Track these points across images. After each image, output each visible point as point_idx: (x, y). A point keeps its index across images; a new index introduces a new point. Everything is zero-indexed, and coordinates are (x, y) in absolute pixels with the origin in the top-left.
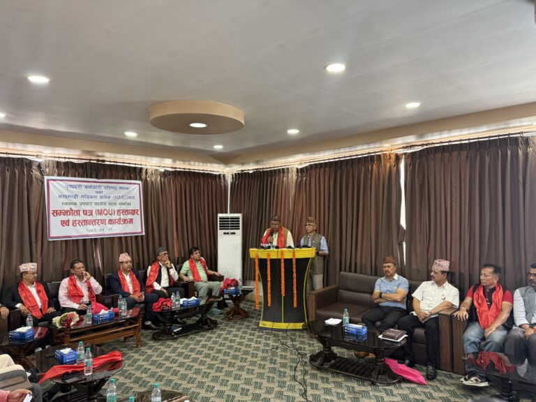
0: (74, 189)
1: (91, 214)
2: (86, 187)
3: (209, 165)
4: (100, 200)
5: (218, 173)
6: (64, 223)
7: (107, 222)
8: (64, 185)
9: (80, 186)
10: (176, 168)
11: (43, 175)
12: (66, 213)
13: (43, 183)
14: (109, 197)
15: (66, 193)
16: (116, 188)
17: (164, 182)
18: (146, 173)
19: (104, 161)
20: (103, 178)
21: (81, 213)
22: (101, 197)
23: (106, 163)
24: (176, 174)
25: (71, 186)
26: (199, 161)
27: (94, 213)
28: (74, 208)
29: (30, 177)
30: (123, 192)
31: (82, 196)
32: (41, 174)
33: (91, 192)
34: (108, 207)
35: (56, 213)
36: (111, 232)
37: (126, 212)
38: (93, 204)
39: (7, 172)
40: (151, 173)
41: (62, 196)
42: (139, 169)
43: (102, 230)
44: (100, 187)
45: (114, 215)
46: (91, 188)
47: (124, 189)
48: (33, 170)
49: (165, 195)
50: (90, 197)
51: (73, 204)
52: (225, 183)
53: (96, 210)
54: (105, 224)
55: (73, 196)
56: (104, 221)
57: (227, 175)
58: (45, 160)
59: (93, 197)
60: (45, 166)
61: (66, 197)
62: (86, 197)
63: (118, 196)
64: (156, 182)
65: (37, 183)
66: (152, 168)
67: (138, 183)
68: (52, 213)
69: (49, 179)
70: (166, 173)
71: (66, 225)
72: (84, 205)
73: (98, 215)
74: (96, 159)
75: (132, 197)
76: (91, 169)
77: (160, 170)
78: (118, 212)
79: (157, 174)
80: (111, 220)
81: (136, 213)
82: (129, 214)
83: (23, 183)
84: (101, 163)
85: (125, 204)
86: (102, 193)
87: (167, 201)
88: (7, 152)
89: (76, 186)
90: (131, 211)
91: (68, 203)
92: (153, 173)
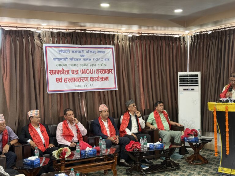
0: (64, 54)
1: (78, 73)
2: (73, 52)
3: (170, 29)
4: (83, 62)
5: (177, 36)
6: (59, 80)
7: (89, 79)
8: (57, 50)
9: (69, 51)
10: (141, 33)
11: (42, 43)
12: (59, 72)
13: (42, 49)
14: (90, 60)
15: (59, 57)
16: (94, 52)
17: (132, 46)
18: (118, 39)
19: (85, 30)
20: (85, 44)
21: (70, 72)
22: (84, 60)
23: (87, 32)
24: (142, 38)
25: (62, 51)
26: (161, 26)
27: (79, 72)
28: (65, 68)
29: (33, 44)
30: (100, 55)
31: (70, 59)
33: (77, 55)
34: (89, 68)
35: (53, 72)
36: (92, 88)
37: (103, 71)
38: (79, 65)
39: (17, 41)
40: (121, 38)
41: (56, 59)
42: (112, 36)
43: (86, 86)
44: (83, 52)
45: (94, 73)
46: (77, 53)
47: (101, 53)
48: (35, 39)
49: (133, 57)
50: (76, 59)
51: (64, 65)
52: (185, 44)
53: (81, 70)
54: (88, 81)
55: (64, 59)
56: (87, 78)
57: (186, 37)
58: (43, 31)
59: (79, 59)
60: (43, 36)
61: (59, 60)
62: (73, 59)
63: (96, 58)
64: (125, 46)
65: (38, 49)
66: (122, 34)
67: (112, 48)
68: (50, 72)
69: (46, 46)
70: (133, 38)
71: (59, 82)
72: (72, 66)
73: (83, 74)
74: (79, 29)
75: (107, 59)
76: (77, 37)
77: (129, 36)
78: (97, 71)
79: (126, 39)
80: (92, 77)
81: (110, 72)
82: (106, 73)
83: (29, 49)
84: (83, 32)
85: (102, 65)
86: (85, 56)
87: (135, 62)
88: (17, 26)
89: (66, 51)
90: (107, 70)
91: (60, 64)
92: (123, 38)
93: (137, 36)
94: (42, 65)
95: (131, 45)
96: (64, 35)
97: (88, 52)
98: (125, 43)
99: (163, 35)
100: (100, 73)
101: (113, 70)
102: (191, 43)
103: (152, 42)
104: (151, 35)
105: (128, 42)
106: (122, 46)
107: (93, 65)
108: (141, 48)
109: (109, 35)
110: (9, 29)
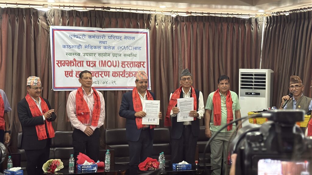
0: (78, 39)
4: (102, 50)
8: (68, 35)
10: (191, 13)
11: (48, 25)
12: (69, 63)
13: (49, 33)
14: (114, 48)
15: (71, 44)
16: (120, 38)
17: (176, 30)
18: (155, 20)
19: (109, 8)
20: (108, 27)
21: (85, 64)
22: (105, 48)
23: (111, 10)
24: (192, 20)
25: (75, 36)
27: (97, 64)
28: (78, 58)
29: (36, 26)
30: (127, 42)
31: (86, 47)
32: (47, 23)
33: (95, 42)
34: (112, 59)
35: (62, 63)
37: (133, 64)
38: (97, 55)
39: (16, 22)
40: (160, 20)
41: (67, 46)
42: (147, 16)
43: (105, 82)
44: (104, 37)
45: (118, 66)
46: (95, 38)
47: (129, 39)
48: (39, 20)
49: (176, 45)
50: (93, 47)
51: (77, 54)
52: (258, 29)
53: (100, 61)
54: (109, 76)
55: (77, 47)
56: (108, 73)
57: (260, 19)
58: (50, 9)
59: (97, 47)
60: (51, 16)
61: (70, 47)
62: (90, 47)
63: (122, 46)
64: (166, 30)
65: (43, 33)
66: (162, 14)
67: (146, 32)
68: (57, 63)
69: (54, 29)
70: (178, 19)
71: (69, 76)
72: (88, 55)
73: (102, 66)
74: (101, 6)
75: (138, 47)
76: (96, 17)
77: (172, 16)
78: (122, 63)
79: (167, 20)
80: (115, 72)
81: (142, 66)
82: (135, 67)
83: (31, 33)
84: (106, 11)
85: (131, 55)
86: (106, 43)
87: (179, 53)
88: (16, 3)
89: (80, 35)
90: (137, 63)
91: (72, 53)
92: (163, 20)
93: (183, 17)
94: (47, 54)
95: (174, 29)
96: (78, 14)
97: (111, 37)
98: (166, 26)
99: (225, 16)
100: (126, 66)
101: (146, 62)
102: (266, 27)
103: (207, 24)
104: (206, 15)
105: (170, 25)
106: (161, 30)
107: (117, 55)
108: (189, 33)
109: (143, 14)
110: (6, 7)
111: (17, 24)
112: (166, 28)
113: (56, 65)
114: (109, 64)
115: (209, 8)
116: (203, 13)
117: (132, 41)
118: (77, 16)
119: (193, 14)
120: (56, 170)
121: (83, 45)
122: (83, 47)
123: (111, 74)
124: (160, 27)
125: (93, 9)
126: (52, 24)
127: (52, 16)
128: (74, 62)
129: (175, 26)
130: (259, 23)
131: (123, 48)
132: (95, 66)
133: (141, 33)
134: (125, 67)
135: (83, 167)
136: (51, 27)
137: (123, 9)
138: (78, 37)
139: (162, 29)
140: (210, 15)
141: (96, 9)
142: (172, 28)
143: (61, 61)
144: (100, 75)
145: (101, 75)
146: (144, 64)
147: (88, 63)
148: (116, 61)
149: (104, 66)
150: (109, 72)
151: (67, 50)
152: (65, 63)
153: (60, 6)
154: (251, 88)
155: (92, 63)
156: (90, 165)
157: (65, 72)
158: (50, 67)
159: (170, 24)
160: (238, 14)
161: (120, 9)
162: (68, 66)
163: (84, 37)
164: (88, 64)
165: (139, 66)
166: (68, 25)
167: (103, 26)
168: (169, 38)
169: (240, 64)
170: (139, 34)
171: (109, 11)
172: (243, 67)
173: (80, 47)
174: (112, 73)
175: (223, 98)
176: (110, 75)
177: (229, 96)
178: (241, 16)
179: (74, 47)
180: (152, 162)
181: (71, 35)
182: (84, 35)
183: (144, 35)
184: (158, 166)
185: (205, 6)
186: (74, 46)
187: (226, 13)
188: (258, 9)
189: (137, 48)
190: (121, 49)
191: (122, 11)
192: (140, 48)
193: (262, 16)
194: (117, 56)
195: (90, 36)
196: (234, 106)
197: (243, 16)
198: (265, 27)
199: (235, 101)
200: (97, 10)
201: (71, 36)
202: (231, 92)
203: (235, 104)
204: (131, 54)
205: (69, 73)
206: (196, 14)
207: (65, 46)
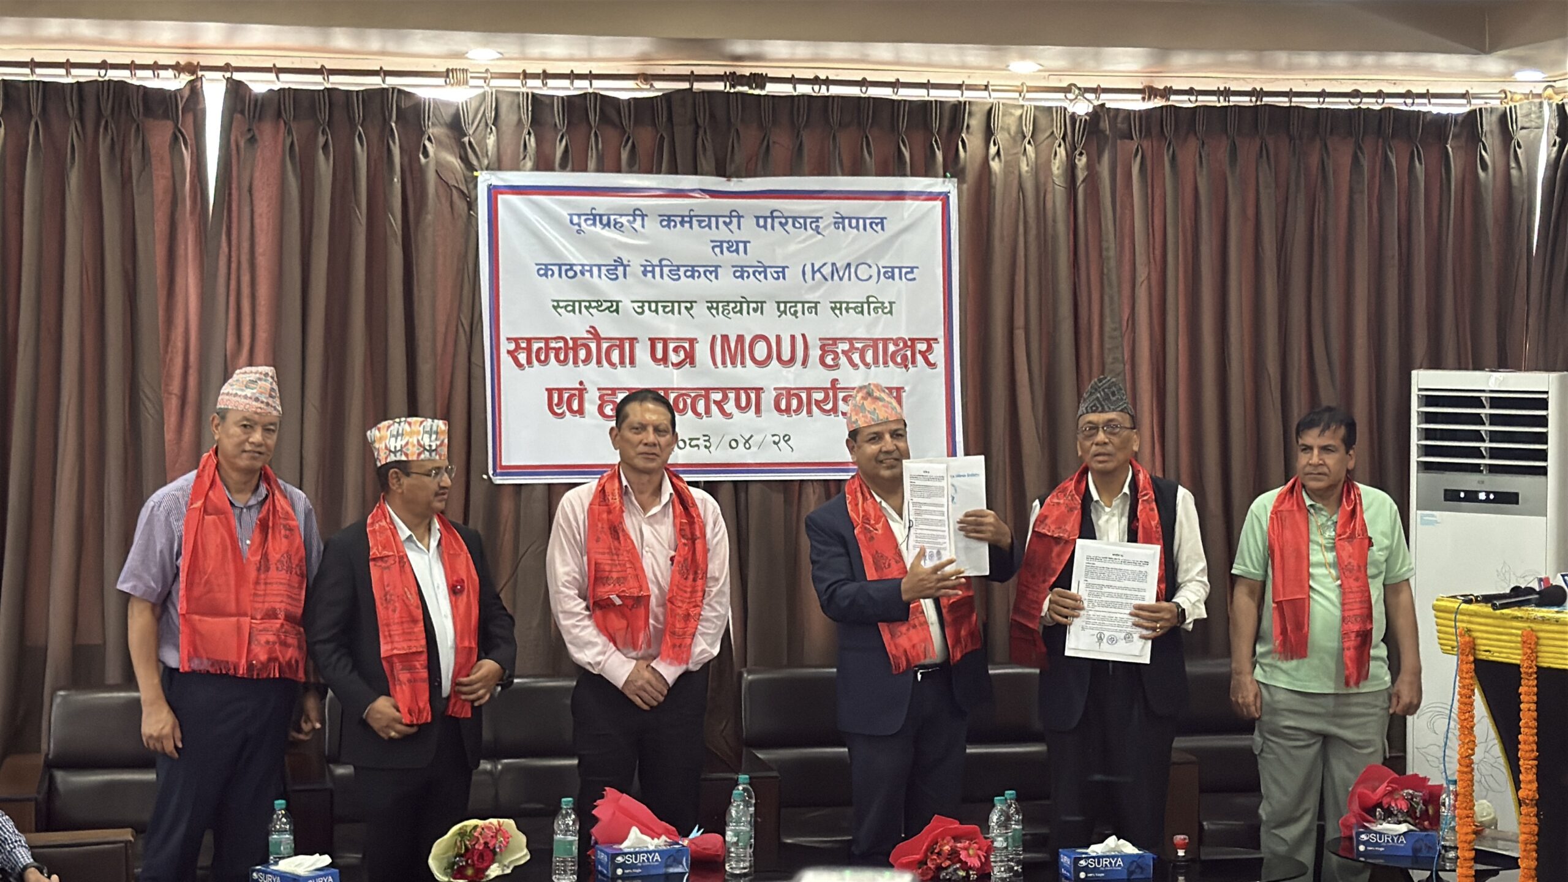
1: (690, 359)
2: (668, 220)
6: (563, 402)
10: (1167, 92)
11: (471, 168)
12: (569, 351)
13: (472, 205)
14: (782, 272)
15: (574, 255)
16: (812, 223)
17: (1091, 180)
20: (753, 173)
21: (642, 353)
23: (771, 89)
24: (1172, 126)
25: (595, 217)
27: (702, 351)
28: (609, 327)
31: (647, 270)
32: (465, 159)
33: (691, 245)
34: (772, 325)
35: (528, 351)
36: (786, 457)
37: (867, 350)
38: (700, 309)
39: (322, 156)
40: (1013, 129)
41: (556, 269)
42: (947, 115)
43: (741, 441)
44: (735, 220)
45: (804, 363)
46: (691, 227)
47: (857, 227)
48: (427, 143)
49: (1094, 255)
50: (682, 269)
51: (606, 305)
52: (1513, 165)
53: (714, 337)
54: (758, 411)
55: (604, 269)
56: (753, 396)
57: (1528, 115)
58: (481, 91)
59: (702, 270)
60: (483, 124)
61: (571, 274)
62: (666, 270)
63: (825, 264)
64: (1042, 179)
65: (446, 205)
66: (1021, 102)
67: (940, 193)
68: (509, 352)
69: (495, 186)
70: (1102, 124)
71: (568, 413)
72: (656, 311)
73: (724, 363)
74: (720, 71)
75: (900, 268)
76: (698, 127)
77: (1070, 110)
78: (822, 348)
79: (1048, 133)
80: (788, 390)
81: (919, 357)
82: (885, 363)
83: (387, 207)
84: (743, 94)
85: (865, 306)
86: (745, 252)
87: (1107, 289)
88: (323, 66)
89: (621, 215)
90: (896, 345)
91: (580, 302)
92: (1028, 130)
93: (1129, 113)
94: (466, 309)
95: (1081, 175)
96: (612, 114)
97: (769, 220)
98: (1042, 160)
99: (1344, 104)
100: (843, 360)
101: (941, 340)
102: (1553, 155)
103: (1248, 149)
104: (1245, 101)
105: (1064, 153)
106: (1016, 182)
107: (800, 306)
108: (1158, 193)
109: (925, 105)
110: (276, 87)
111: (324, 167)
112: (1041, 169)
113: (506, 360)
114: (761, 350)
115: (1260, 65)
116: (1227, 93)
117: (871, 238)
118: (604, 119)
119: (1176, 100)
120: (494, 871)
121: (636, 265)
122: (636, 268)
123: (768, 399)
124: (1011, 167)
125: (685, 85)
126: (486, 162)
127: (490, 125)
128: (593, 346)
129: (1084, 159)
130: (1520, 135)
131: (826, 270)
132: (692, 363)
133: (917, 195)
134: (836, 366)
135: (620, 859)
136: (485, 179)
137: (828, 82)
138: (608, 224)
139: (1020, 175)
140: (1266, 100)
141: (698, 86)
142: (1071, 168)
143: (529, 341)
144: (714, 408)
145: (718, 404)
146: (930, 348)
147: (659, 346)
148: (793, 337)
149: (733, 363)
150: (758, 390)
151: (559, 288)
152: (548, 348)
153: (526, 76)
154: (1476, 469)
155: (676, 350)
156: (651, 848)
157: (550, 391)
158: (476, 371)
159: (1062, 152)
160: (1408, 95)
161: (816, 81)
162: (565, 362)
163: (638, 224)
164: (659, 355)
165: (904, 358)
166: (563, 167)
167: (730, 168)
168: (1054, 221)
169: (1420, 346)
170: (909, 202)
171: (763, 93)
172: (1436, 363)
173: (621, 269)
174: (774, 394)
175: (1322, 520)
176: (763, 407)
177: (1354, 511)
178: (1425, 101)
179: (591, 271)
180: (957, 838)
181: (579, 215)
182: (638, 213)
183: (934, 207)
184: (987, 858)
185: (1241, 56)
186: (591, 266)
187: (1349, 90)
188: (1513, 67)
189: (897, 271)
190: (818, 275)
191: (824, 91)
192: (912, 272)
193: (1537, 100)
194: (800, 314)
195: (669, 216)
196: (1376, 564)
197: (1433, 101)
198: (1549, 156)
199: (1384, 534)
200: (703, 92)
201: (576, 219)
202: (1363, 488)
203: (1381, 550)
204: (869, 303)
205: (566, 396)
206: (1193, 98)
207: (547, 270)
